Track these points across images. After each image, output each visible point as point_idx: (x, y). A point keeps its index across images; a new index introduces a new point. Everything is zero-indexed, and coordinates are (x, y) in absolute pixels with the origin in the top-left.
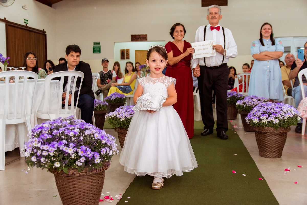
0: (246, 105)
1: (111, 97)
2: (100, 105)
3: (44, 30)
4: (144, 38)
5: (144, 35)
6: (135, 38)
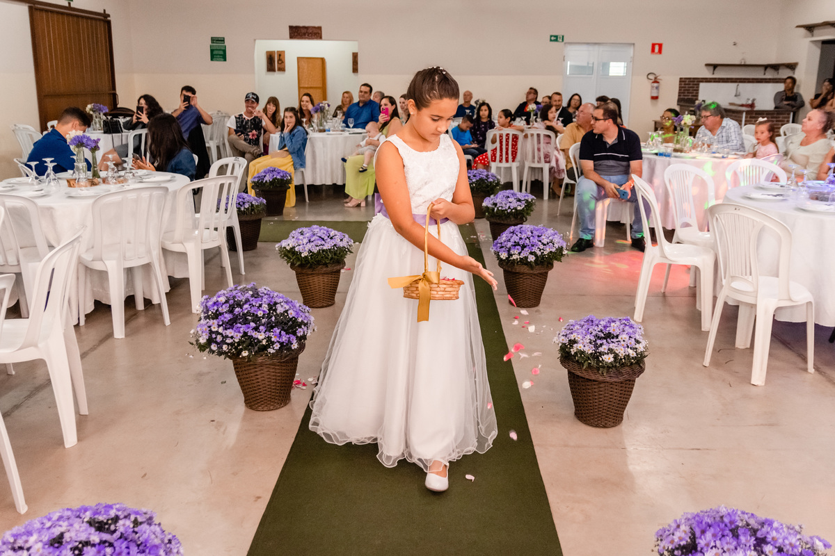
0: (498, 208)
1: (265, 176)
2: (252, 205)
3: (105, 11)
4: (315, 34)
5: (314, 27)
6: (297, 32)
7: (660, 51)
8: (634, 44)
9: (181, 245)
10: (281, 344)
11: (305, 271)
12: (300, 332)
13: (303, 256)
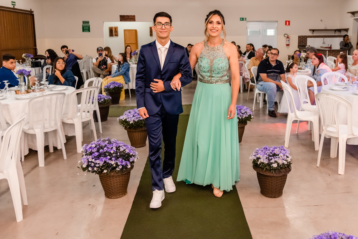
1: (110, 86)
2: (105, 100)
3: (31, 9)
4: (132, 19)
5: (132, 16)
6: (123, 18)
7: (289, 24)
8: (277, 21)
9: (71, 120)
10: (123, 166)
11: (131, 130)
12: (131, 160)
13: (130, 123)
